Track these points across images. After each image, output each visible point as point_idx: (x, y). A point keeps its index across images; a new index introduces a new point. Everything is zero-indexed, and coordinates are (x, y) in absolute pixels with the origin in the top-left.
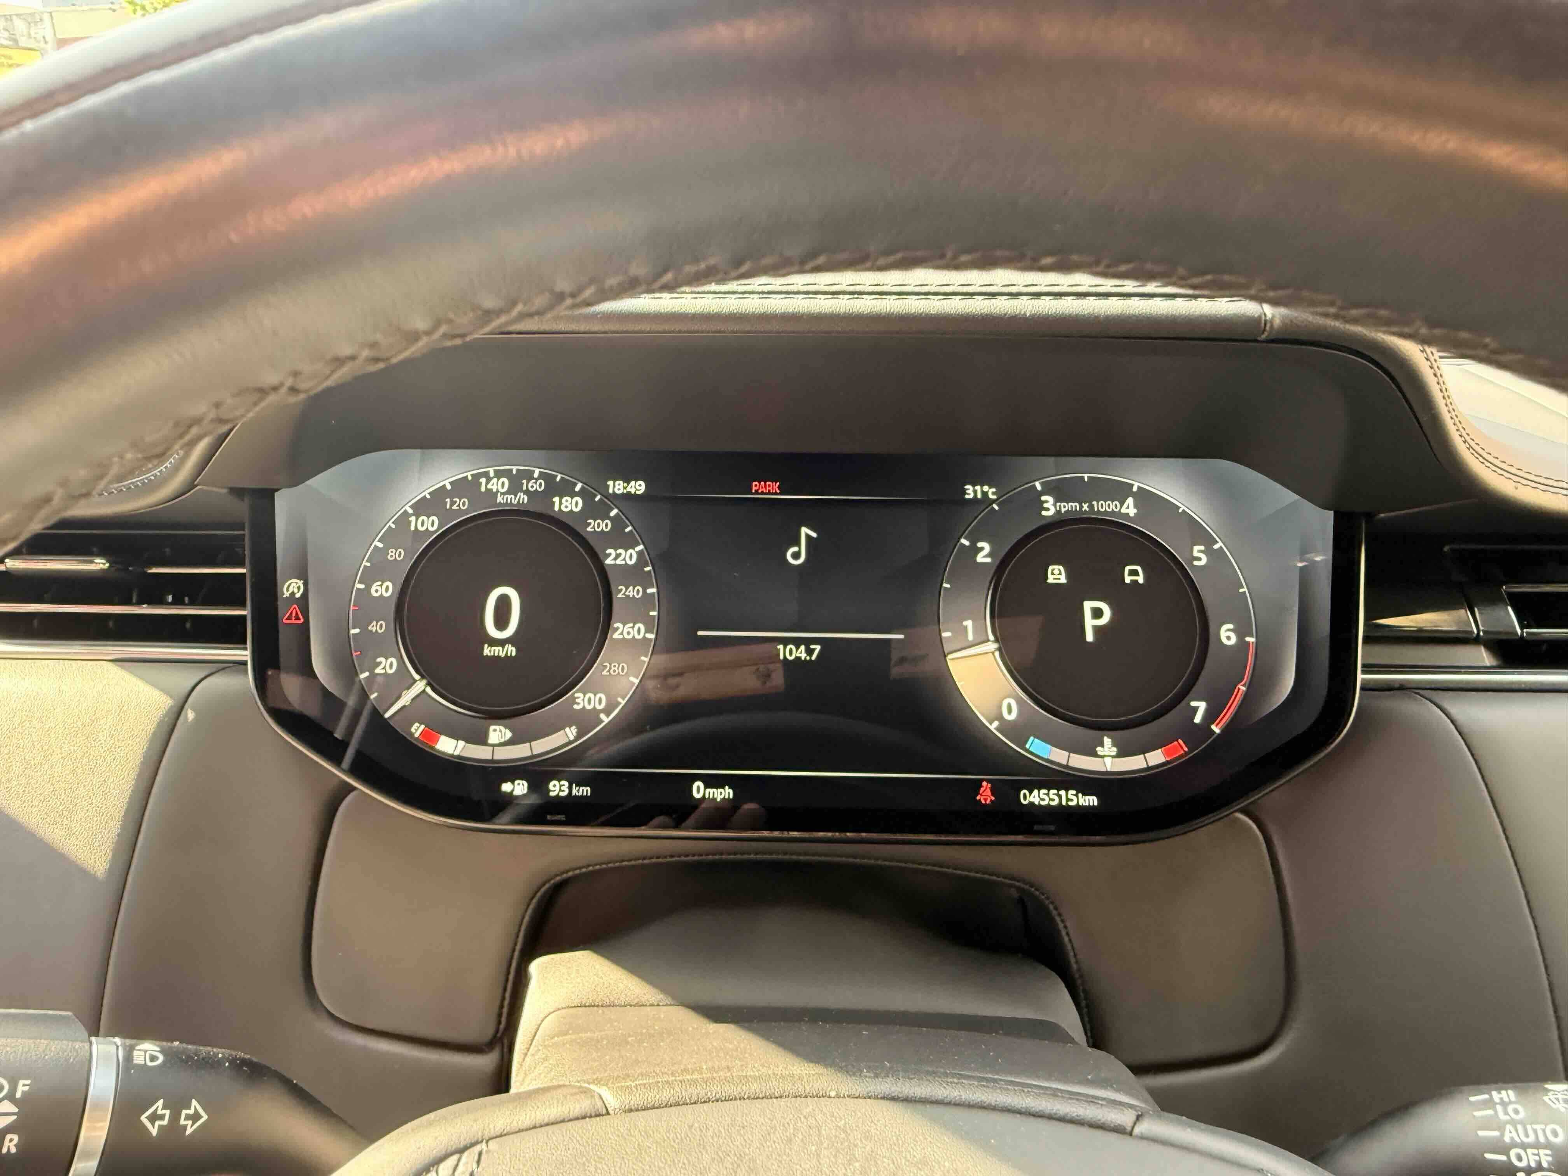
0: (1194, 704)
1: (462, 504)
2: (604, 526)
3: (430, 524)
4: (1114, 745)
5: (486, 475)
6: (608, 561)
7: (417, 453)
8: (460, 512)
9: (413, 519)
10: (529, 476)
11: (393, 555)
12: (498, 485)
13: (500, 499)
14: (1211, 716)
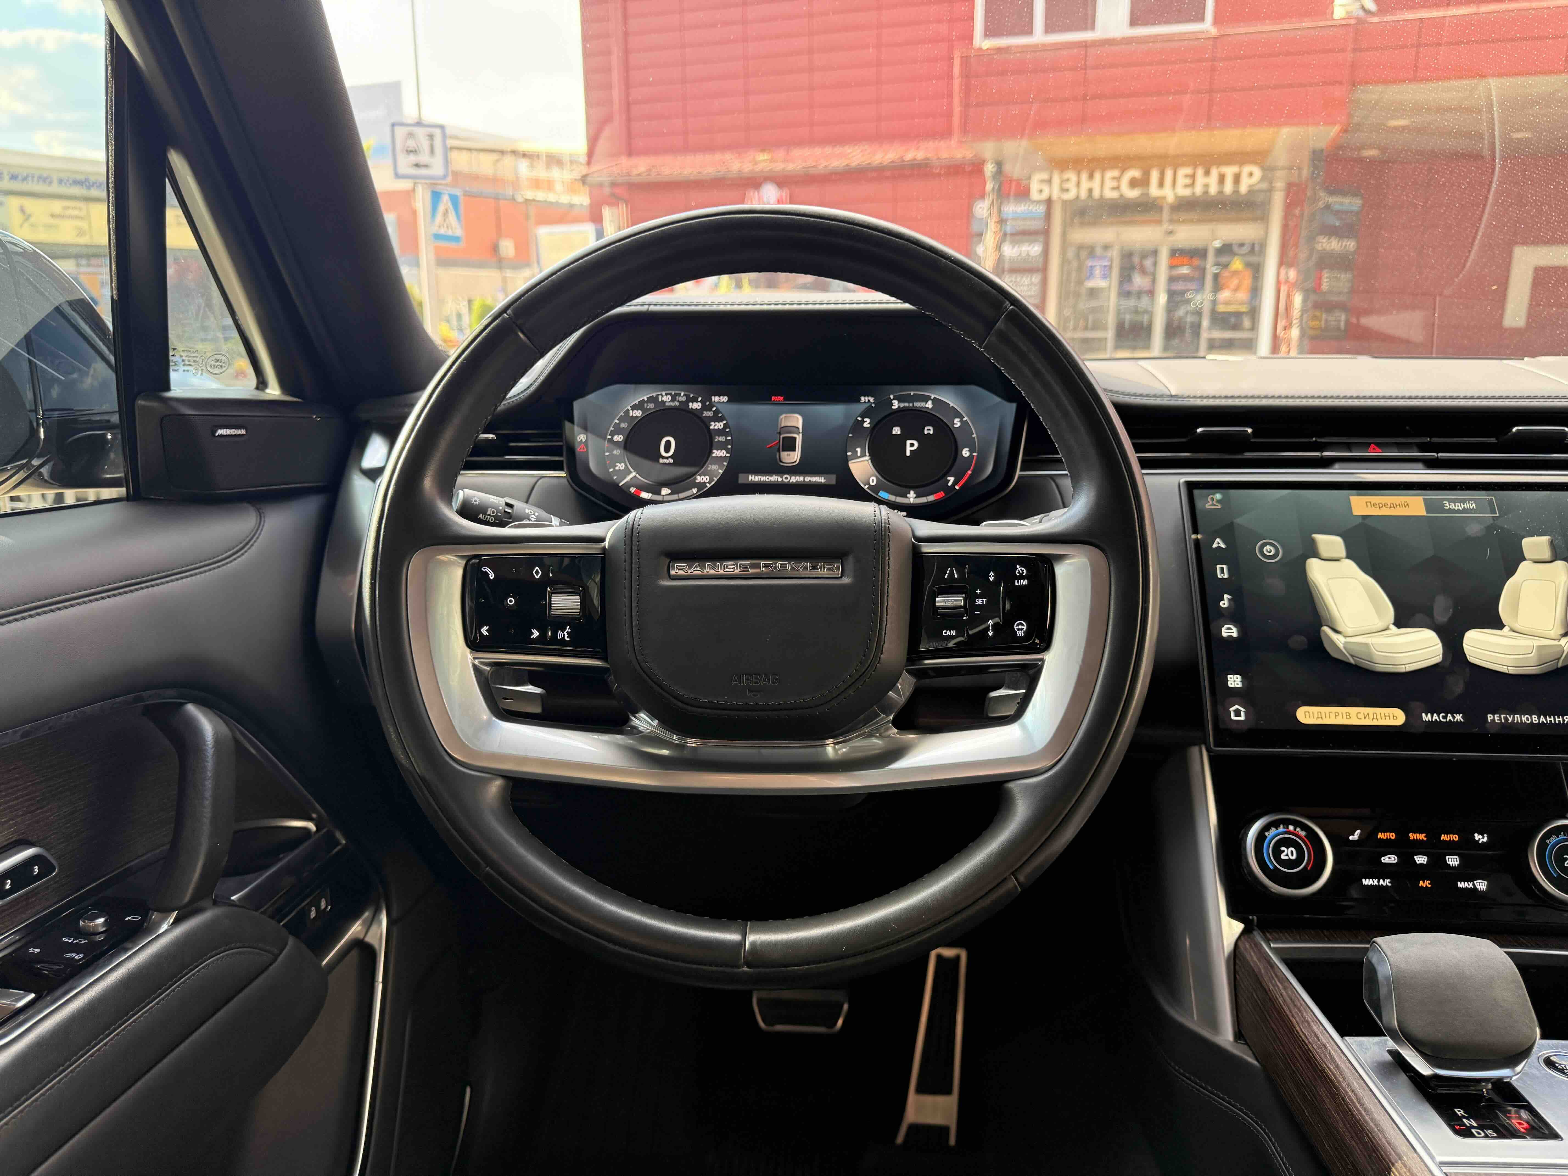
0: (949, 478)
1: (651, 406)
2: (710, 414)
3: (638, 413)
4: (915, 493)
5: (661, 394)
6: (712, 427)
7: (633, 386)
8: (650, 409)
9: (631, 412)
10: (679, 395)
11: (623, 425)
12: (667, 399)
13: (667, 404)
14: (955, 483)
